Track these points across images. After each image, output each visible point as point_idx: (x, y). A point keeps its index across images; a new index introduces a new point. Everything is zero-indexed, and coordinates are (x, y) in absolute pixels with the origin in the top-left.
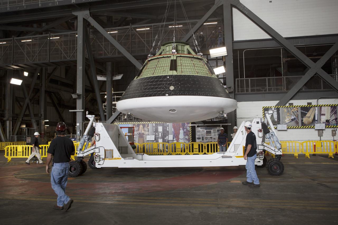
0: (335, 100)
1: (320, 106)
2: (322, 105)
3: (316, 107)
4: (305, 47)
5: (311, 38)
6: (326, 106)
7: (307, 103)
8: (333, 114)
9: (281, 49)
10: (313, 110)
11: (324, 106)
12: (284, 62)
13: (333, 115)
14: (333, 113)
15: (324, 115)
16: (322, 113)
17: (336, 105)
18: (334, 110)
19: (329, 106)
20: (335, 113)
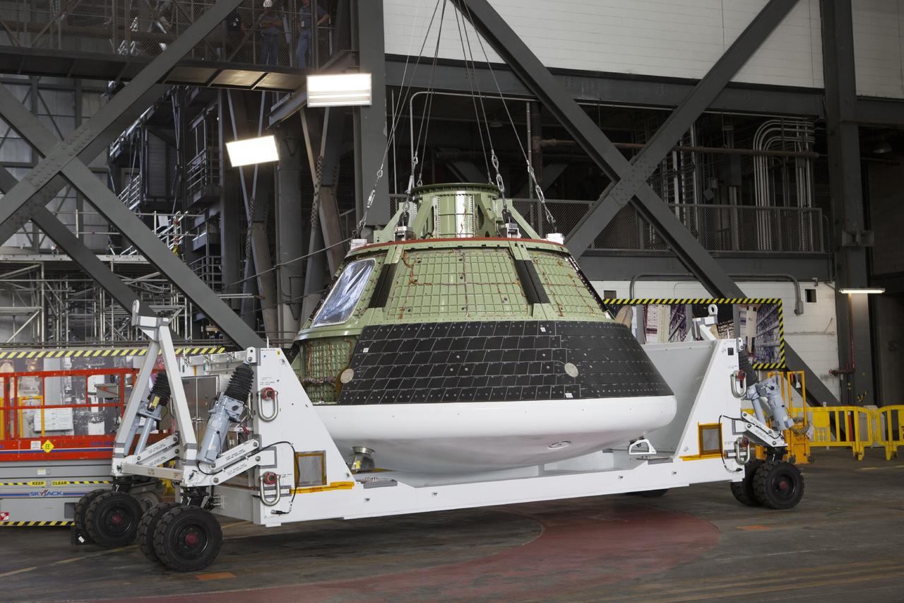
0: (676, 285)
1: (645, 302)
2: (650, 300)
3: (632, 305)
4: (597, 106)
5: (614, 79)
6: (658, 302)
7: (605, 291)
8: (676, 330)
9: (528, 105)
10: (626, 316)
11: (654, 303)
12: (537, 151)
13: (676, 334)
14: (677, 325)
15: (654, 331)
16: (650, 324)
17: (683, 302)
18: (679, 316)
19: (667, 303)
20: (682, 328)
